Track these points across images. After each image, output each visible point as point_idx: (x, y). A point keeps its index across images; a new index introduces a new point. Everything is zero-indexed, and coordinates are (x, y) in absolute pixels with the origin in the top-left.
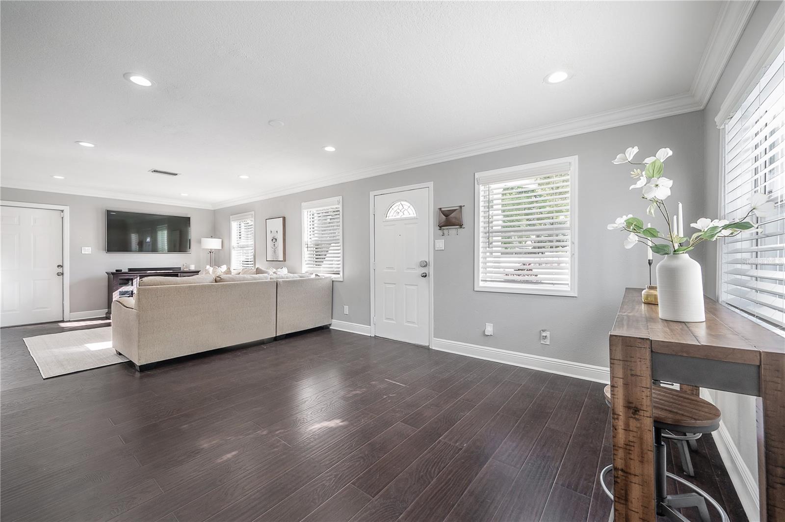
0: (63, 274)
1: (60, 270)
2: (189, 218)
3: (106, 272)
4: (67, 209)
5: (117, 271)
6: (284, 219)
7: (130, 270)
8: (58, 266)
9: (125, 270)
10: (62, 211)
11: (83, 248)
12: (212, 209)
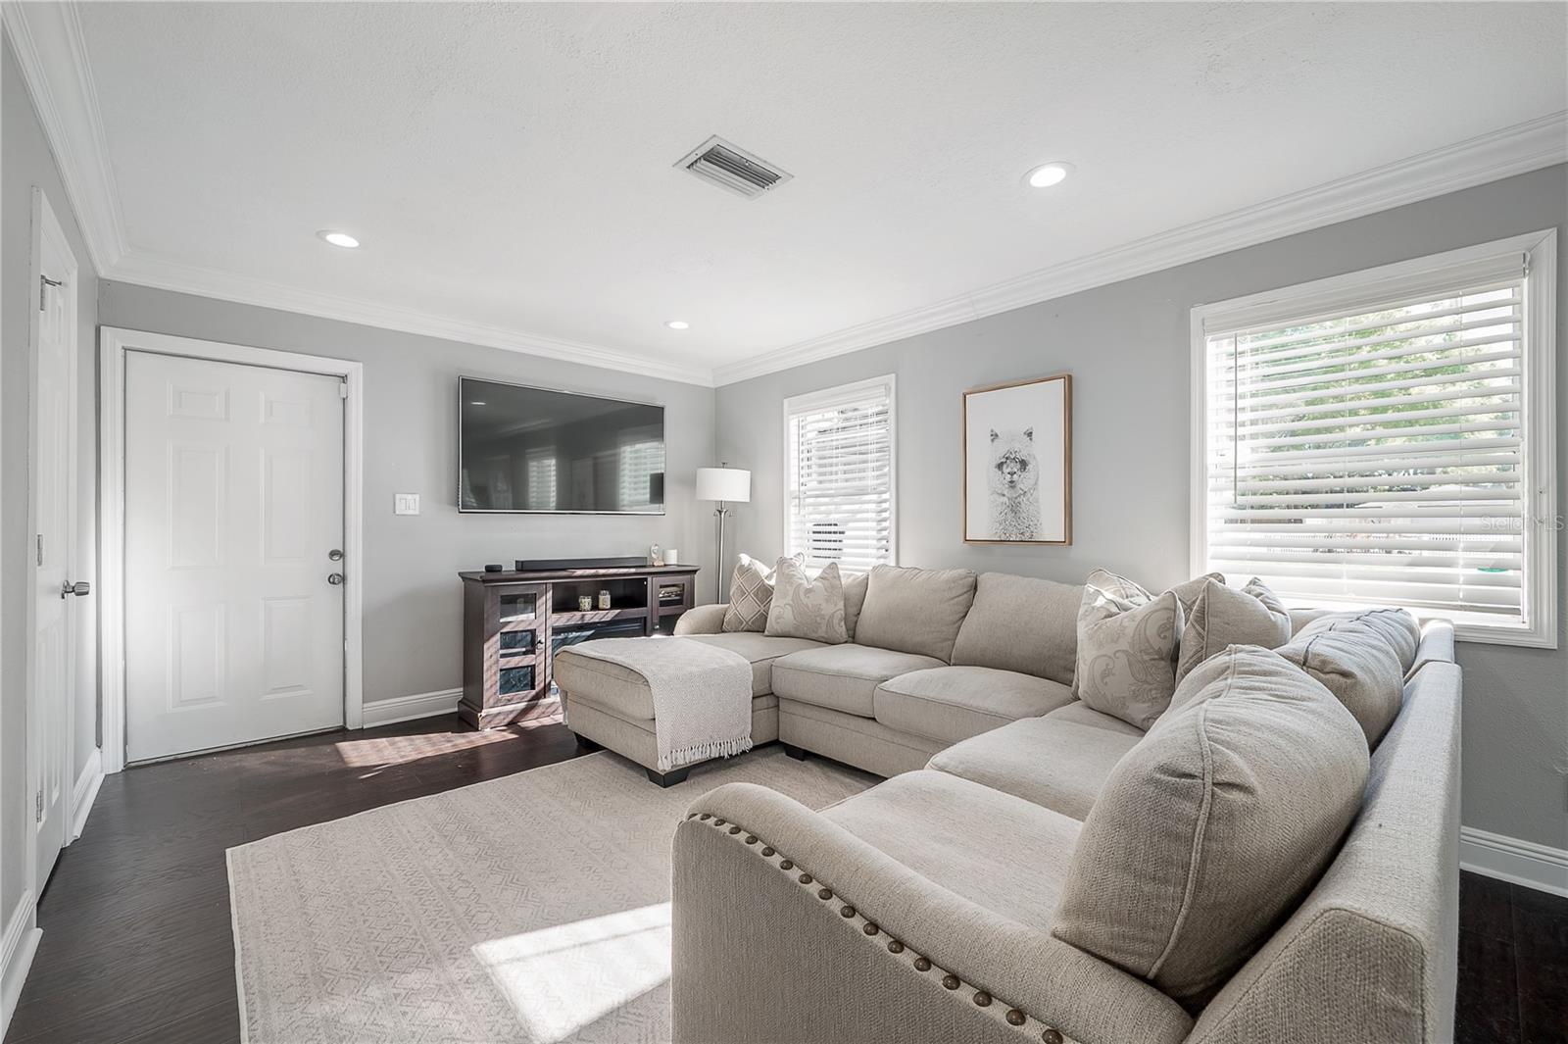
0: (343, 579)
1: (336, 567)
2: (662, 409)
3: (460, 574)
4: (354, 370)
5: (490, 569)
6: (1070, 381)
7: (523, 567)
8: (333, 554)
9: (509, 567)
10: (344, 378)
11: (398, 496)
12: (712, 386)
